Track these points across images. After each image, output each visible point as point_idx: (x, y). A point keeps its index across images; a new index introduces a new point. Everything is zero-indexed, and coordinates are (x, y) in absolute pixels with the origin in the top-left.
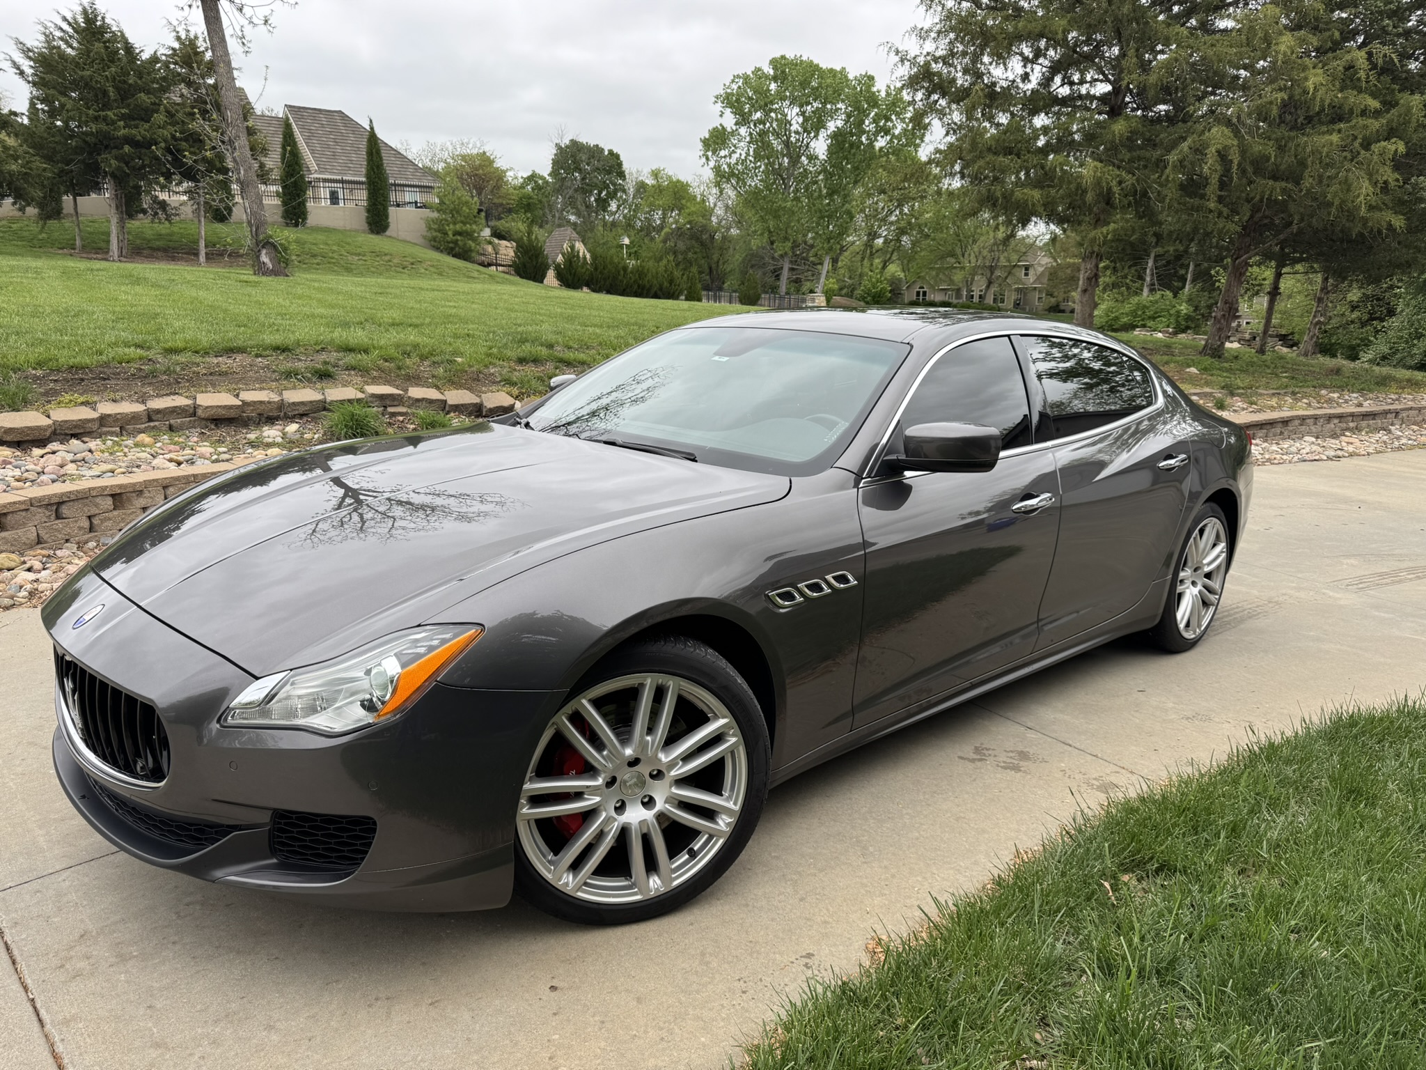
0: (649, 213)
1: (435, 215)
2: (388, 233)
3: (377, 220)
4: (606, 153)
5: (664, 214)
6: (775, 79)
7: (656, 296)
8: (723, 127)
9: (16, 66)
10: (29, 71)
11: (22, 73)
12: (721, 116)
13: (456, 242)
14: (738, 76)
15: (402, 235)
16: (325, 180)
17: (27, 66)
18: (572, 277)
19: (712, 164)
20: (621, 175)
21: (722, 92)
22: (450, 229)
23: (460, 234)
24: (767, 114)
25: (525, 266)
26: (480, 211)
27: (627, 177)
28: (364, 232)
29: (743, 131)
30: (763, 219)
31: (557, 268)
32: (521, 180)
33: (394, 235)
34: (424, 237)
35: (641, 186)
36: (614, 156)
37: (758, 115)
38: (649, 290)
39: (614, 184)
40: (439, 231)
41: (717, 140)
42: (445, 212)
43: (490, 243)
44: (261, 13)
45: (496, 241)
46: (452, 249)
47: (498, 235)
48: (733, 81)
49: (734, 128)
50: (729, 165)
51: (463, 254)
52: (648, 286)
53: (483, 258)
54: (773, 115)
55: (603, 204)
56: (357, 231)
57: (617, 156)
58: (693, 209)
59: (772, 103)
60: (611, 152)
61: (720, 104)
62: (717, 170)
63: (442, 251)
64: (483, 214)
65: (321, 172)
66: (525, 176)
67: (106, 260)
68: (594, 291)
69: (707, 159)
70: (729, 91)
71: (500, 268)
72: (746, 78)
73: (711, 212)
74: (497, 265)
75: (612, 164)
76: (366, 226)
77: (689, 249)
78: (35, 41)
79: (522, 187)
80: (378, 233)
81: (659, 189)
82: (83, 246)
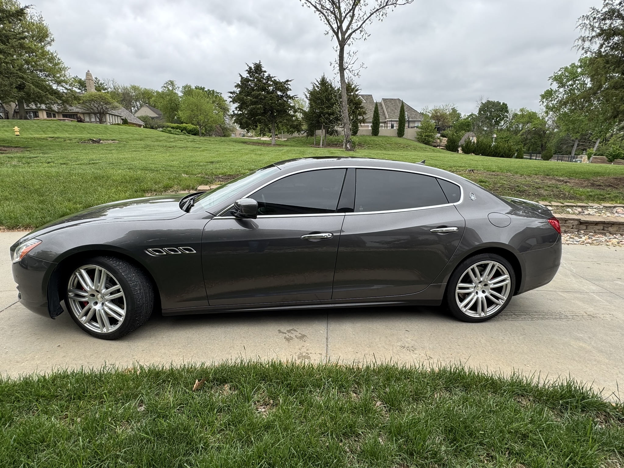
0: (517, 125)
1: (420, 130)
2: (404, 137)
3: (401, 133)
4: (501, 104)
5: (523, 126)
6: (580, 67)
7: (502, 156)
8: (551, 89)
9: (306, 95)
10: (308, 97)
11: (307, 97)
12: (551, 85)
13: (425, 139)
14: (563, 68)
15: (409, 137)
16: (390, 121)
17: (308, 95)
18: (468, 150)
19: (545, 104)
20: (507, 112)
21: (553, 75)
22: (424, 135)
23: (427, 136)
24: (574, 82)
25: (449, 146)
26: (436, 128)
27: (510, 112)
28: (396, 137)
29: (561, 90)
30: (566, 125)
31: (462, 146)
32: (467, 116)
33: (406, 137)
34: (415, 137)
35: (515, 115)
36: (505, 105)
37: (570, 83)
38: (499, 154)
39: (503, 115)
40: (421, 136)
41: (548, 95)
42: (423, 129)
43: (439, 139)
44: (356, 72)
45: (442, 138)
46: (424, 141)
47: (443, 136)
48: (559, 70)
49: (557, 89)
50: (553, 104)
51: (427, 143)
52: (499, 152)
53: (435, 144)
54: (577, 82)
55: (497, 123)
56: (394, 137)
57: (506, 105)
58: (537, 122)
59: (577, 77)
60: (504, 104)
61: (551, 80)
62: (547, 107)
63: (421, 143)
64: (436, 129)
65: (389, 119)
66: (469, 115)
67: (319, 147)
68: (476, 154)
69: (543, 102)
70: (556, 74)
71: (441, 147)
72: (566, 69)
73: (545, 123)
74: (440, 146)
75: (504, 108)
76: (397, 135)
77: (532, 138)
78: (311, 88)
79: (467, 118)
80: (400, 137)
81: (523, 116)
82: (316, 144)
